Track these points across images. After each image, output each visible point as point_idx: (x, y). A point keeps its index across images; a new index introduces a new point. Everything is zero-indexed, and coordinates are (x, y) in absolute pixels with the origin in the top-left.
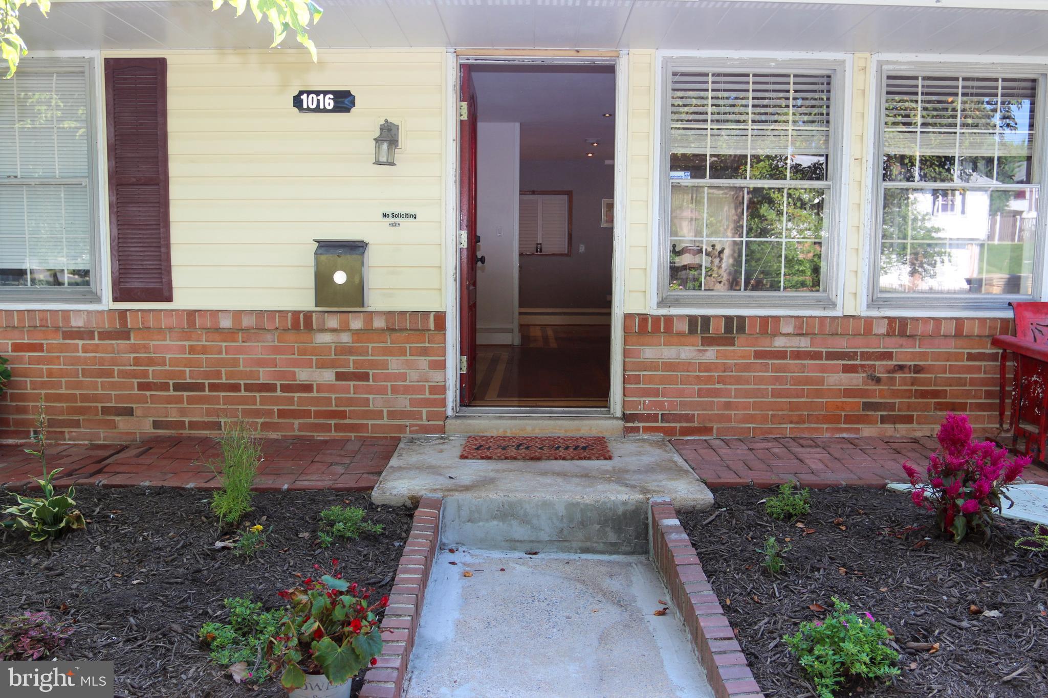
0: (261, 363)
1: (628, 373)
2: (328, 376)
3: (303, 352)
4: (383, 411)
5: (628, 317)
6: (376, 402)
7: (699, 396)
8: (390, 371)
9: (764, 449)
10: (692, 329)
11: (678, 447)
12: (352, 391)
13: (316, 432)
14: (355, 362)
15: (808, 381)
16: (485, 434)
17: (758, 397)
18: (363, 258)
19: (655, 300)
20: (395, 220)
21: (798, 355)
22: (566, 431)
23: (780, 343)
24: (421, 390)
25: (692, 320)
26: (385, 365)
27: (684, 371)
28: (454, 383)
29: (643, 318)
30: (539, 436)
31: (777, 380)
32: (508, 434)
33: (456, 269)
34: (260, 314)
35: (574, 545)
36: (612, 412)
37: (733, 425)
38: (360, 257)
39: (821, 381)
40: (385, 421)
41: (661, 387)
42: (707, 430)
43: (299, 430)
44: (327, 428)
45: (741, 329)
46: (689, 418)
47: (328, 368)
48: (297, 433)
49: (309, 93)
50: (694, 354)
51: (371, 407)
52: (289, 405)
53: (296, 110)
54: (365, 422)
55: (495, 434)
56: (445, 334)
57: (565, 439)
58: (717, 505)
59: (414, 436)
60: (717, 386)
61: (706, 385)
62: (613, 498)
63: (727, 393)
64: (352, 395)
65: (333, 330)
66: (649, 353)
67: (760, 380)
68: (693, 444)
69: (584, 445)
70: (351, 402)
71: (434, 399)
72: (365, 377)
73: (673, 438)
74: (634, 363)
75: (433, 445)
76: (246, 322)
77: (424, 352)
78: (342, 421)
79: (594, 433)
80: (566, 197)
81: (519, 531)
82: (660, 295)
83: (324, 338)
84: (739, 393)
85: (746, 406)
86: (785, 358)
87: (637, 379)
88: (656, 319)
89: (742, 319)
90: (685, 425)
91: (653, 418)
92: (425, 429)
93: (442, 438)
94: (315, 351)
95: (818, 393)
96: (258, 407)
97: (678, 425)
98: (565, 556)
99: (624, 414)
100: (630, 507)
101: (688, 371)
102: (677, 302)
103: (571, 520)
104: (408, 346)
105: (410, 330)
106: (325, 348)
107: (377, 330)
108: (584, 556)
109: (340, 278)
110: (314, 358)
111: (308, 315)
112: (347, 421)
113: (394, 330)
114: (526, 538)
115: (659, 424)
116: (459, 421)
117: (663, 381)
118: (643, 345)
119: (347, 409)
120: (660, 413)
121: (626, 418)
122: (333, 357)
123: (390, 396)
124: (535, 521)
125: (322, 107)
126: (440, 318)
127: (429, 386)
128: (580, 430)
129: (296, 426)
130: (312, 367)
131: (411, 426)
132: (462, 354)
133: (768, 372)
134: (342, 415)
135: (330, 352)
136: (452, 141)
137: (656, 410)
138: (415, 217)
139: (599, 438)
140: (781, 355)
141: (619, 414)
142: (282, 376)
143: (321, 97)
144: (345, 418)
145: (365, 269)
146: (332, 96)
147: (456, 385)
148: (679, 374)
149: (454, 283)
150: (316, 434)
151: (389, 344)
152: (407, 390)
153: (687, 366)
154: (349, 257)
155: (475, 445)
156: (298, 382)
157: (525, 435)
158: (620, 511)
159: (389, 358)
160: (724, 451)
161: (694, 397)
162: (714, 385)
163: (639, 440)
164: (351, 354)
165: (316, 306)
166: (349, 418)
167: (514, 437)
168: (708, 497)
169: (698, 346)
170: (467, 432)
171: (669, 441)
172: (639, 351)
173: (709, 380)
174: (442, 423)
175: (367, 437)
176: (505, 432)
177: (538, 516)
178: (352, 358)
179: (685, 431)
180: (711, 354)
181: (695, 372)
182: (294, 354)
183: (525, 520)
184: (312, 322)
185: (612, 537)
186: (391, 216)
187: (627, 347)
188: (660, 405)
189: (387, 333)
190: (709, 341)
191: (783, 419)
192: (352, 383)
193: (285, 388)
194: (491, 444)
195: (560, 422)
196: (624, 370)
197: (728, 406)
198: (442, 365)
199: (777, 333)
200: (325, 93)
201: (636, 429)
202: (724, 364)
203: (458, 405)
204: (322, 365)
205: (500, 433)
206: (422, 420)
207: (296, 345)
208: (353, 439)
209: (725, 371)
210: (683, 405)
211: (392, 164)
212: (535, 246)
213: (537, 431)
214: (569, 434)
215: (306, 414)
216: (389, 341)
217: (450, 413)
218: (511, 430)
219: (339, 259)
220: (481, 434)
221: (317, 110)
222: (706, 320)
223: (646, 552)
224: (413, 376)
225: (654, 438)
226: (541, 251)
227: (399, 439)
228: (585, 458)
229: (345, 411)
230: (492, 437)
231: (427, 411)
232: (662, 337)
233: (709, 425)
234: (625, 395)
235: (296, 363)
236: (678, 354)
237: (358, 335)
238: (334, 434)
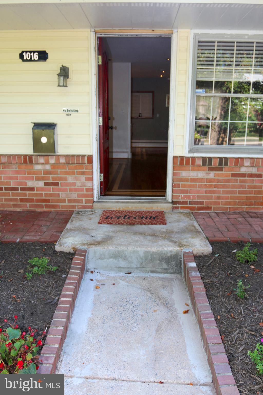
0: (11, 178)
1: (174, 183)
2: (41, 184)
3: (29, 173)
4: (65, 199)
5: (175, 158)
6: (62, 195)
7: (206, 193)
8: (68, 182)
9: (234, 218)
10: (204, 164)
11: (196, 216)
12: (52, 191)
13: (37, 208)
14: (52, 178)
15: (255, 187)
16: (111, 209)
17: (232, 194)
18: (54, 131)
19: (187, 150)
20: (69, 113)
21: (251, 175)
22: (146, 208)
23: (243, 170)
24: (82, 190)
25: (204, 159)
26: (66, 179)
27: (200, 182)
28: (97, 186)
29: (182, 158)
30: (134, 210)
31: (241, 186)
32: (121, 210)
33: (97, 135)
34: (9, 156)
35: (148, 269)
36: (167, 199)
37: (221, 206)
38: (52, 130)
39: (261, 187)
40: (67, 203)
41: (189, 189)
42: (209, 208)
43: (29, 207)
44: (41, 206)
45: (226, 164)
46: (201, 203)
47: (40, 180)
48: (28, 209)
49: (26, 52)
50: (204, 175)
51: (60, 198)
52: (24, 196)
53: (21, 60)
54: (58, 204)
55: (115, 209)
56: (92, 166)
57: (146, 212)
58: (213, 253)
59: (80, 210)
60: (214, 189)
61: (209, 188)
62: (166, 249)
63: (218, 192)
64: (52, 192)
65: (42, 164)
66: (184, 174)
67: (234, 187)
68: (202, 215)
69: (154, 216)
70: (51, 195)
71: (88, 194)
72: (57, 184)
73: (194, 212)
74: (177, 178)
75: (87, 215)
77: (83, 173)
78: (48, 204)
79: (159, 209)
80: (151, 94)
81: (122, 263)
82: (190, 147)
83: (38, 167)
84: (224, 192)
85: (227, 198)
86: (245, 177)
87: (178, 186)
88: (188, 158)
89: (226, 159)
90: (199, 206)
91: (185, 203)
92: (85, 207)
93: (92, 211)
94: (34, 173)
95: (260, 193)
96: (11, 197)
97: (196, 206)
98: (143, 275)
99: (172, 201)
100: (174, 253)
101: (201, 182)
102: (197, 151)
103: (146, 259)
104: (76, 170)
105: (76, 163)
106: (39, 172)
107: (62, 163)
108: (152, 275)
109: (44, 140)
110: (34, 176)
111: (31, 157)
112: (50, 204)
113: (69, 163)
114: (126, 266)
115: (188, 205)
116: (99, 204)
117: (190, 186)
118: (182, 170)
119: (50, 198)
120: (189, 201)
121: (173, 202)
122: (43, 175)
123: (68, 193)
124: (130, 259)
125: (33, 59)
126: (90, 158)
127: (86, 188)
128: (152, 208)
129: (28, 206)
130: (33, 180)
131: (78, 206)
132: (101, 173)
133: (237, 183)
134: (48, 201)
135: (42, 173)
136: (94, 75)
137: (186, 199)
138: (78, 111)
139: (161, 211)
140: (244, 175)
141: (170, 200)
142: (20, 184)
143: (32, 54)
144: (49, 202)
145: (55, 136)
146: (37, 54)
147: (98, 187)
148: (197, 183)
149: (96, 142)
150: (36, 209)
151: (67, 170)
152: (76, 190)
153: (201, 180)
154: (48, 130)
155: (106, 216)
156: (28, 187)
157: (128, 210)
158: (169, 255)
159: (68, 176)
160: (217, 220)
161: (204, 194)
162: (213, 188)
163: (179, 212)
164: (51, 174)
165: (34, 153)
166: (51, 202)
167: (124, 211)
168: (209, 249)
169: (206, 171)
170: (103, 209)
171: (192, 213)
172: (180, 173)
173: (211, 186)
174: (91, 204)
175: (59, 210)
176: (120, 208)
177: (131, 257)
178: (51, 176)
179: (200, 209)
180: (212, 175)
181: (205, 182)
182: (25, 174)
183: (125, 258)
184: (32, 160)
185: (165, 266)
186: (67, 111)
187: (174, 171)
188: (189, 197)
189: (66, 165)
190: (211, 169)
191: (243, 204)
192: (51, 187)
193: (22, 189)
194: (113, 215)
196: (173, 181)
197: (219, 198)
198: (91, 179)
199: (242, 166)
200: (34, 52)
202: (218, 179)
203: (99, 196)
204: (38, 179)
205: (118, 209)
206: (83, 203)
207: (26, 170)
208: (53, 211)
209: (218, 182)
210: (199, 197)
211: (66, 86)
212: (138, 114)
213: (134, 208)
214: (148, 210)
215: (32, 200)
216: (67, 168)
217: (95, 199)
218: (122, 208)
219: (43, 132)
220: (109, 209)
221: (31, 60)
222: (210, 159)
223: (180, 273)
224: (78, 184)
225: (185, 212)
226: (141, 116)
227: (73, 211)
228: (154, 224)
229: (49, 199)
230: (114, 211)
231: (85, 199)
232: (190, 167)
233: (210, 206)
234: (173, 192)
235: (27, 178)
236: (197, 175)
237: (53, 166)
238: (45, 209)
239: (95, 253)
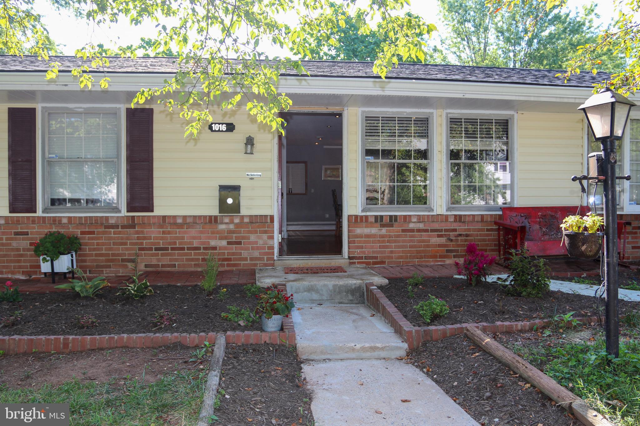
0: (194, 238)
2: (224, 243)
3: (213, 233)
4: (247, 257)
5: (350, 217)
6: (245, 254)
7: (380, 248)
8: (251, 240)
9: (407, 268)
10: (376, 221)
11: (372, 268)
12: (234, 249)
13: (219, 267)
14: (235, 237)
15: (423, 241)
16: (292, 266)
17: (404, 248)
18: (240, 193)
19: (360, 209)
20: (252, 177)
21: (419, 230)
23: (411, 226)
24: (264, 248)
25: (376, 217)
26: (248, 238)
27: (373, 238)
29: (356, 216)
30: (315, 266)
31: (411, 241)
32: (301, 266)
33: (278, 197)
34: (195, 217)
35: (337, 301)
36: (343, 256)
37: (394, 260)
38: (238, 192)
39: (429, 241)
40: (249, 262)
41: (364, 245)
42: (383, 263)
44: (223, 265)
45: (396, 220)
46: (376, 258)
47: (224, 239)
49: (215, 124)
50: (377, 231)
51: (243, 256)
52: (206, 256)
53: (210, 131)
54: (240, 262)
55: (295, 266)
56: (273, 224)
58: (390, 283)
59: (261, 268)
60: (387, 244)
62: (351, 282)
63: (391, 247)
64: (234, 251)
65: (226, 223)
66: (359, 231)
67: (404, 241)
68: (378, 268)
69: (334, 268)
70: (233, 254)
71: (269, 252)
72: (240, 243)
73: (370, 266)
74: (353, 235)
75: (270, 271)
76: (188, 220)
77: (266, 232)
78: (230, 262)
79: (338, 264)
80: (303, 165)
81: (315, 296)
82: (362, 207)
83: (222, 227)
84: (396, 247)
85: (399, 252)
86: (414, 232)
87: (354, 242)
88: (362, 217)
89: (396, 216)
90: (374, 260)
91: (361, 258)
92: (266, 265)
93: (274, 268)
94: (218, 232)
95: (428, 246)
96: (193, 257)
97: (371, 261)
98: (334, 305)
99: (349, 257)
100: (357, 286)
101: (375, 238)
102: (369, 210)
103: (335, 291)
104: (258, 229)
105: (260, 223)
106: (222, 231)
107: (245, 223)
108: (340, 305)
109: (230, 201)
110: (218, 235)
111: (216, 217)
112: (232, 262)
113: (253, 223)
114: (318, 299)
115: (364, 260)
116: (280, 261)
117: (365, 242)
118: (356, 227)
119: (232, 257)
120: (364, 256)
121: (350, 258)
122: (226, 235)
123: (250, 251)
124: (321, 292)
125: (221, 129)
126: (272, 217)
127: (267, 246)
128: (331, 264)
130: (217, 239)
131: (260, 264)
132: (280, 234)
133: (407, 238)
134: (229, 260)
135: (225, 233)
136: (276, 144)
137: (362, 254)
138: (260, 175)
139: (340, 266)
140: (412, 230)
141: (347, 257)
142: (203, 243)
143: (221, 125)
144: (231, 261)
145: (240, 197)
146: (225, 125)
147: (278, 246)
148: (371, 239)
149: (277, 203)
151: (250, 229)
152: (258, 248)
153: (374, 236)
154: (233, 192)
155: (289, 269)
156: (211, 246)
157: (309, 266)
158: (353, 287)
159: (250, 235)
160: (391, 269)
161: (378, 249)
163: (356, 267)
164: (234, 233)
165: (219, 213)
167: (305, 267)
168: (386, 281)
169: (379, 227)
170: (283, 266)
171: (368, 267)
172: (355, 230)
173: (383, 242)
174: (272, 262)
175: (241, 269)
177: (322, 290)
178: (234, 235)
179: (375, 263)
180: (384, 231)
181: (378, 238)
182: (209, 234)
183: (317, 291)
184: (217, 220)
185: (350, 297)
186: (250, 175)
187: (350, 229)
188: (364, 252)
189: (250, 224)
190: (383, 226)
191: (414, 257)
192: (234, 246)
193: (205, 249)
194: (296, 269)
195: (322, 261)
196: (349, 238)
197: (392, 252)
198: (272, 238)
199: (410, 222)
201: (354, 263)
202: (390, 235)
203: (279, 255)
204: (221, 238)
205: (298, 266)
206: (264, 260)
207: (210, 230)
208: (235, 270)
209: (390, 238)
210: (373, 252)
211: (252, 154)
212: (289, 190)
213: (313, 264)
214: (326, 266)
216: (250, 227)
217: (275, 258)
218: (302, 264)
219: (229, 193)
220: (290, 266)
221: (219, 131)
222: (382, 217)
223: (364, 303)
224: (260, 242)
225: (361, 266)
226: (291, 192)
227: (255, 269)
228: (336, 272)
231: (266, 257)
232: (364, 224)
233: (384, 260)
234: (349, 249)
235: (210, 238)
236: (371, 231)
237: (237, 225)
238: (226, 268)
239: (292, 287)
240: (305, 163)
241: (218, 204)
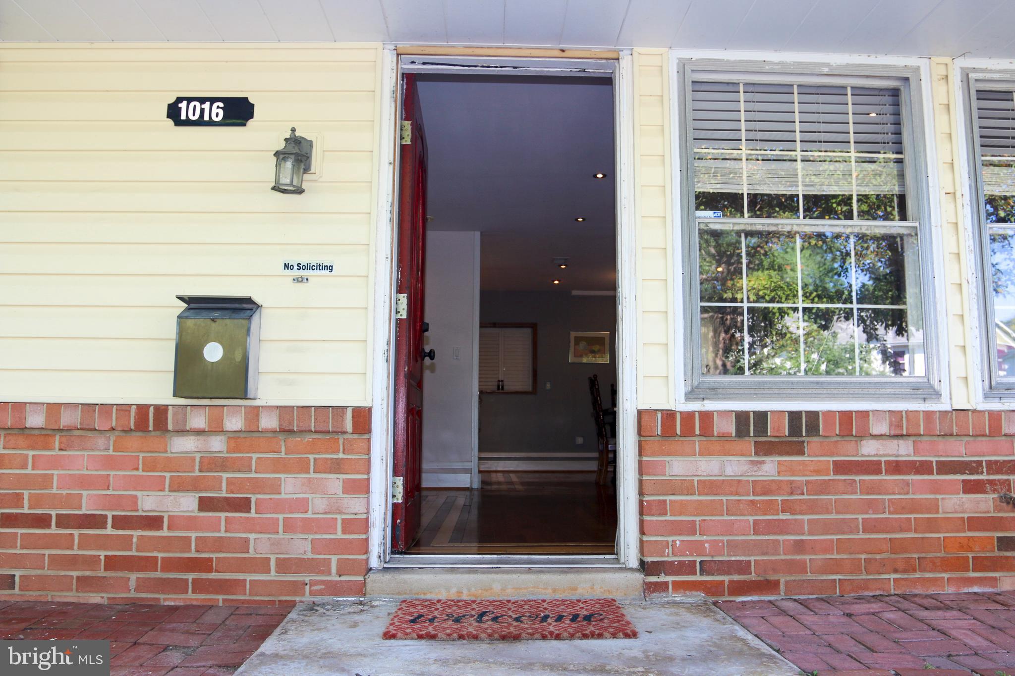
0: (85, 482)
1: (646, 498)
2: (188, 503)
3: (150, 465)
4: (269, 559)
5: (644, 416)
6: (259, 545)
7: (756, 533)
8: (283, 496)
9: (868, 614)
10: (742, 432)
11: (736, 613)
12: (223, 528)
13: (163, 592)
14: (230, 482)
15: (914, 506)
16: (428, 597)
17: (843, 533)
18: (250, 323)
19: (682, 390)
20: (302, 273)
21: (897, 467)
22: (554, 591)
23: (869, 449)
24: (329, 526)
25: (742, 418)
26: (275, 487)
27: (731, 494)
28: (382, 516)
29: (669, 415)
30: (513, 599)
31: (870, 505)
32: (465, 597)
33: (388, 343)
34: (88, 408)
36: (622, 560)
37: (809, 576)
38: (244, 322)
39: (934, 507)
40: (273, 576)
41: (698, 519)
42: (770, 586)
43: (137, 590)
44: (180, 586)
45: (813, 429)
46: (743, 568)
47: (187, 491)
48: (133, 594)
49: (190, 100)
50: (745, 468)
51: (252, 554)
52: (123, 549)
53: (171, 122)
54: (240, 576)
55: (443, 596)
56: (369, 440)
57: (554, 603)
59: (318, 599)
60: (782, 517)
61: (765, 514)
63: (796, 527)
64: (222, 534)
65: (199, 432)
66: (678, 467)
67: (844, 507)
68: (754, 608)
69: (586, 613)
70: (220, 544)
71: (351, 541)
72: (243, 505)
73: (720, 599)
74: (656, 482)
75: (344, 615)
76: (67, 419)
77: (336, 467)
78: (204, 576)
79: (599, 593)
80: (528, 331)
82: (689, 382)
83: (183, 445)
84: (815, 527)
85: (827, 547)
86: (878, 472)
87: (662, 509)
88: (688, 417)
89: (813, 416)
90: (736, 577)
91: (688, 568)
92: (334, 589)
93: (361, 603)
94: (170, 464)
95: (932, 525)
96: (76, 552)
97: (726, 578)
99: (642, 563)
101: (737, 494)
102: (714, 392)
104: (311, 457)
105: (316, 432)
106: (186, 460)
107: (265, 431)
109: (213, 352)
110: (168, 475)
111: (161, 411)
112: (213, 576)
113: (291, 431)
115: (698, 578)
116: (388, 576)
117: (701, 509)
118: (669, 454)
119: (214, 556)
120: (698, 560)
121: (645, 567)
122: (197, 473)
123: (281, 535)
125: (206, 118)
126: (362, 417)
127: (343, 520)
128: (576, 590)
129: (132, 584)
130: (163, 490)
131: (313, 583)
132: (396, 473)
133: (856, 493)
134: (204, 565)
135: (194, 466)
136: (387, 165)
137: (692, 555)
138: (330, 268)
139: (606, 600)
140: (872, 467)
141: (634, 563)
142: (116, 503)
143: (207, 106)
144: (210, 570)
145: (252, 341)
146: (221, 105)
147: (385, 519)
148: (724, 498)
149: (386, 364)
150: (161, 596)
151: (283, 455)
152: (308, 526)
153: (734, 486)
154: (228, 321)
155: (411, 614)
156: (140, 513)
157: (491, 599)
159: (282, 476)
161: (749, 535)
162: (778, 514)
163: (668, 603)
164: (224, 468)
165: (176, 394)
166: (217, 571)
167: (474, 602)
169: (750, 455)
170: (399, 594)
171: (715, 604)
172: (663, 465)
173: (769, 507)
174: (361, 578)
175: (243, 602)
176: (460, 593)
178: (225, 476)
179: (738, 588)
180: (770, 468)
181: (748, 495)
182: (137, 469)
184: (167, 419)
186: (296, 267)
187: (645, 459)
188: (698, 547)
189: (281, 437)
190: (766, 449)
191: (883, 566)
192: (223, 515)
193: (120, 522)
194: (436, 613)
195: (544, 577)
196: (641, 493)
197: (800, 547)
198: (364, 488)
199: (865, 435)
200: (213, 100)
201: (663, 586)
202: (791, 482)
203: (388, 551)
204: (179, 487)
205: (453, 594)
206: (330, 573)
207: (141, 455)
208: (221, 604)
209: (792, 494)
210: (733, 547)
211: (300, 192)
212: (496, 384)
213: (509, 591)
214: (559, 596)
215: (148, 564)
216: (283, 449)
217: (374, 563)
218: (469, 590)
219: (213, 324)
220: (422, 597)
221: (200, 122)
222: (761, 417)
224: (318, 504)
225: (690, 600)
226: (503, 388)
227: (292, 605)
228: (592, 636)
229: (211, 559)
230: (439, 601)
231: (338, 560)
232: (697, 443)
233: (773, 577)
234: (642, 532)
235: (140, 484)
236: (722, 468)
237: (236, 439)
238: (191, 597)
240: (534, 326)
241: (172, 367)
